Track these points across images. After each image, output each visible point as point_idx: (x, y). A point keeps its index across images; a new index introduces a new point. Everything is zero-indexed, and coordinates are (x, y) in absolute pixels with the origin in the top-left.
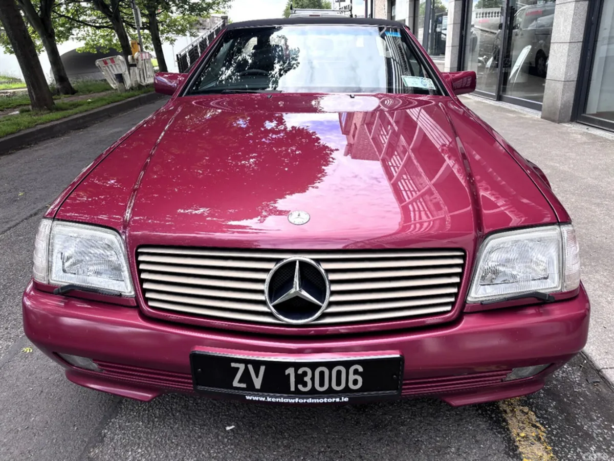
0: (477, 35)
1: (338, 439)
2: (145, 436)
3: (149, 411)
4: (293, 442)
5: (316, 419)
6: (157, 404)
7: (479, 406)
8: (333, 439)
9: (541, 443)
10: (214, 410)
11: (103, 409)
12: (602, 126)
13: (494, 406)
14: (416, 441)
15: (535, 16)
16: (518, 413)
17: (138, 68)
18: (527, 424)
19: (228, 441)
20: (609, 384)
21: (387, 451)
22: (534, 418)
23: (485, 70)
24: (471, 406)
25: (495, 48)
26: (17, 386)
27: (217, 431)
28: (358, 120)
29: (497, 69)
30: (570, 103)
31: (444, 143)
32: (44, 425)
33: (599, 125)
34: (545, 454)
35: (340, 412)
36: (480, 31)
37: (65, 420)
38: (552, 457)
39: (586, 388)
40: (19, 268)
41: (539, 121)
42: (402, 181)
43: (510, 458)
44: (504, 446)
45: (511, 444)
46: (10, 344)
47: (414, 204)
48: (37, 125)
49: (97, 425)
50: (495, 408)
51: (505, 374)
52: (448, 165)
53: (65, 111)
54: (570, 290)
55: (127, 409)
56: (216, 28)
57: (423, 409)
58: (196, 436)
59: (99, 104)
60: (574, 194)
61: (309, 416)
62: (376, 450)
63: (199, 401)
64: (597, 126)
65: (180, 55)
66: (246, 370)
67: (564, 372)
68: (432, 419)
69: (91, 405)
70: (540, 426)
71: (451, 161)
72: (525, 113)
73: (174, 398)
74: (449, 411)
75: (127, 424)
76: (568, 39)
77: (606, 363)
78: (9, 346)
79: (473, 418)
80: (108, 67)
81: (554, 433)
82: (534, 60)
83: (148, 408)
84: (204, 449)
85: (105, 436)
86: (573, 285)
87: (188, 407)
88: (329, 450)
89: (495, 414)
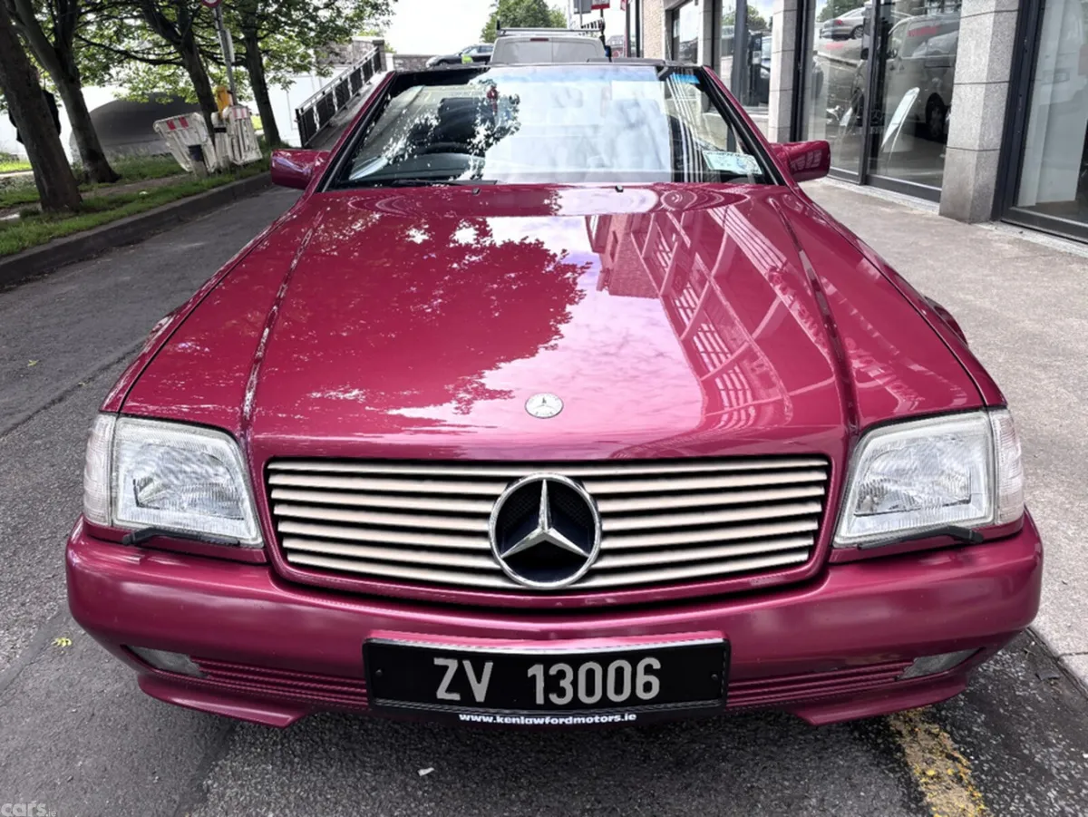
0: (822, 69)
1: (615, 786)
2: (279, 789)
3: (283, 745)
4: (536, 794)
5: (575, 753)
6: (295, 733)
7: (854, 725)
8: (606, 787)
9: (963, 786)
10: (397, 741)
11: (203, 742)
12: (1047, 228)
13: (879, 724)
14: (749, 788)
15: (924, 35)
16: (921, 735)
17: (229, 136)
18: (939, 754)
19: (423, 795)
20: (1074, 682)
21: (700, 807)
22: (949, 743)
23: (839, 131)
24: (841, 724)
25: (856, 92)
26: (48, 706)
27: (403, 778)
28: (618, 227)
29: (861, 128)
30: (989, 189)
31: (774, 265)
32: (101, 774)
33: (1040, 226)
34: (971, 805)
35: (615, 739)
36: (829, 62)
37: (136, 764)
38: (983, 811)
39: (1035, 689)
40: (39, 496)
41: (936, 220)
42: (701, 334)
43: (912, 815)
44: (901, 793)
45: (912, 790)
46: (31, 632)
47: (725, 376)
48: (53, 238)
49: (193, 772)
50: (881, 728)
51: (901, 669)
52: (782, 304)
53: (101, 214)
54: (1009, 522)
55: (245, 742)
56: (365, 61)
57: (759, 731)
58: (368, 787)
59: (160, 199)
60: (1001, 350)
61: (561, 749)
62: (681, 805)
63: (370, 726)
64: (1036, 228)
65: (302, 109)
66: (461, 670)
67: (996, 662)
68: (775, 749)
69: (181, 736)
70: (961, 757)
71: (786, 296)
72: (911, 206)
73: (326, 722)
74: (803, 735)
75: (246, 769)
76: (984, 77)
77: (1069, 645)
78: (30, 635)
79: (846, 746)
80: (177, 134)
81: (985, 769)
82: (924, 112)
83: (281, 740)
84: (382, 810)
85: (208, 790)
86: (1011, 514)
87: (350, 737)
88: (600, 806)
89: (883, 738)
